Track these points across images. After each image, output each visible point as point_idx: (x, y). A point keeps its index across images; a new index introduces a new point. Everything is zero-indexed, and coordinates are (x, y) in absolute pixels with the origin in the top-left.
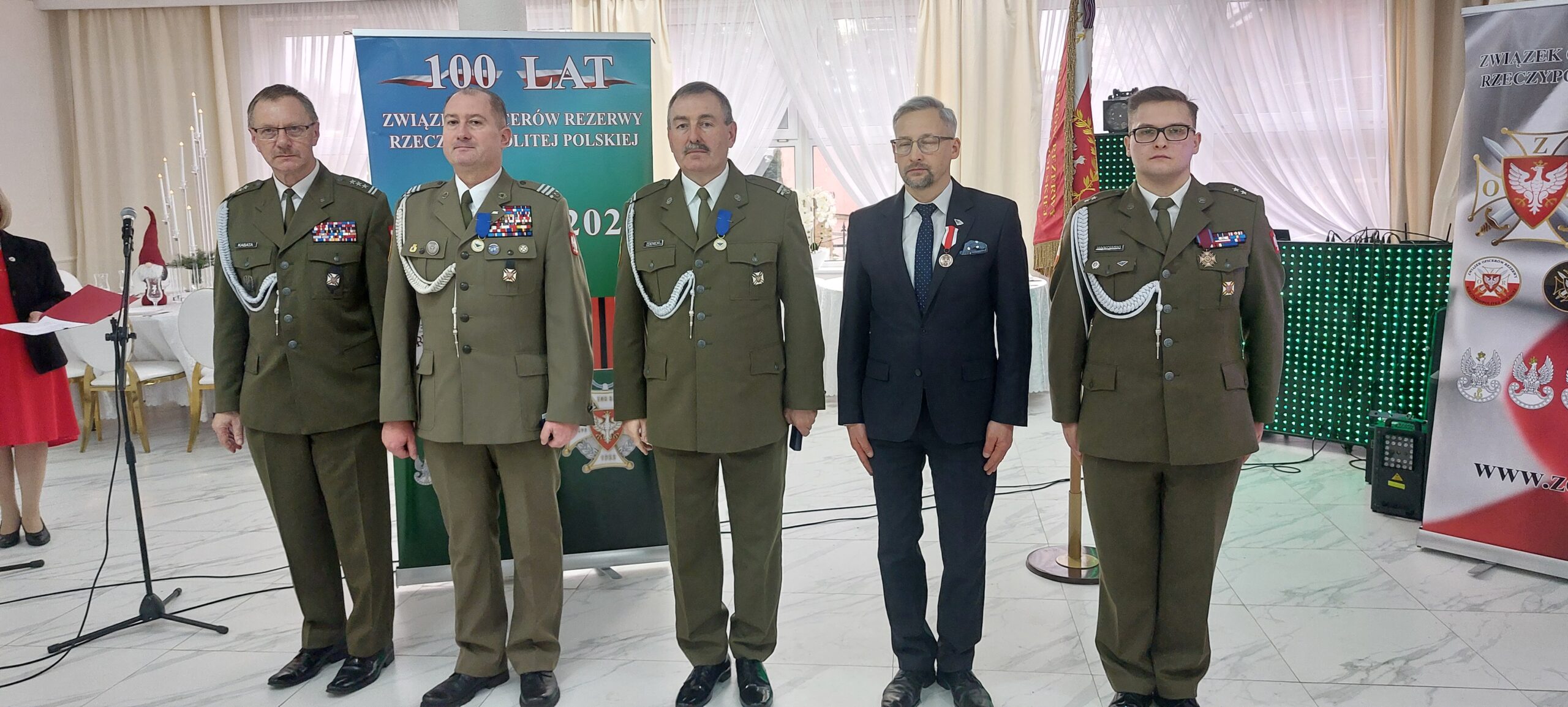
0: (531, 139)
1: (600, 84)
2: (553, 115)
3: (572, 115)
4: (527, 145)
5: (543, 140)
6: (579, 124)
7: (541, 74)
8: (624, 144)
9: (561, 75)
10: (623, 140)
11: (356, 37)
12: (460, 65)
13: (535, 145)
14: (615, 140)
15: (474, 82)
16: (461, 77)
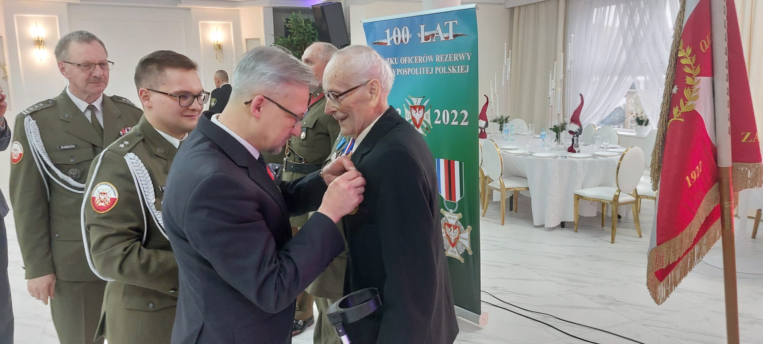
0: (422, 70)
1: (451, 38)
2: (431, 56)
3: (439, 56)
4: (421, 74)
5: (427, 71)
6: (441, 61)
7: (427, 34)
8: (462, 72)
9: (435, 34)
10: (461, 69)
11: (364, 23)
12: (397, 33)
13: (424, 73)
14: (457, 70)
15: (402, 41)
16: (397, 39)
